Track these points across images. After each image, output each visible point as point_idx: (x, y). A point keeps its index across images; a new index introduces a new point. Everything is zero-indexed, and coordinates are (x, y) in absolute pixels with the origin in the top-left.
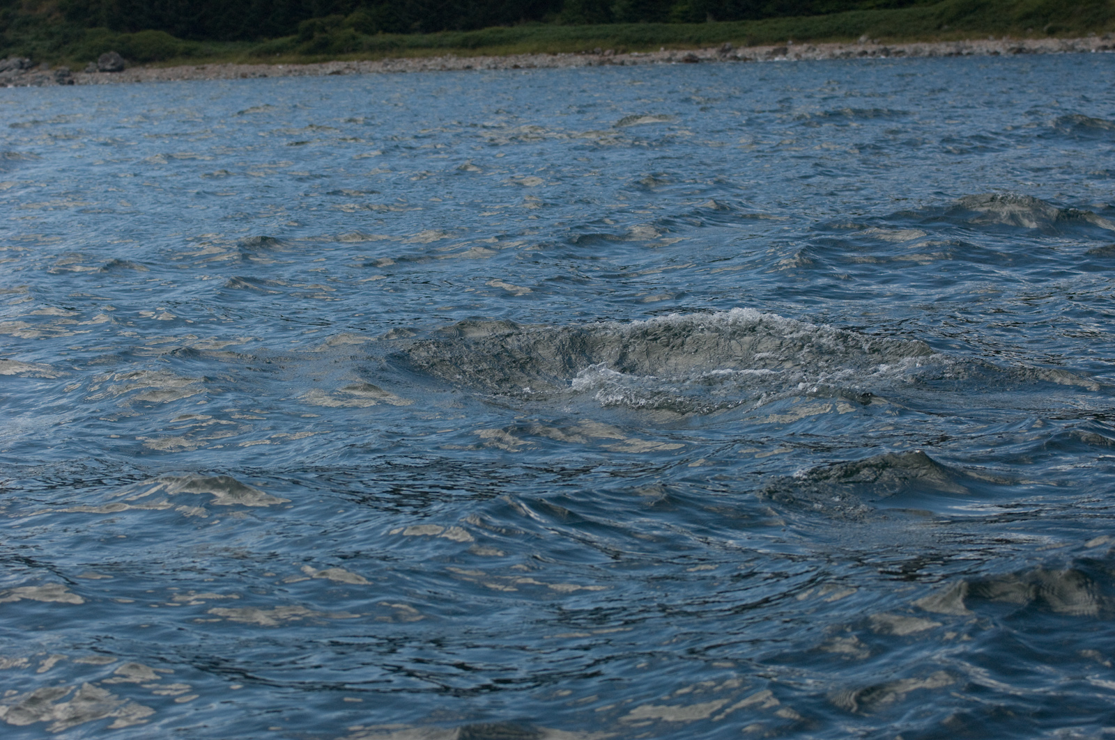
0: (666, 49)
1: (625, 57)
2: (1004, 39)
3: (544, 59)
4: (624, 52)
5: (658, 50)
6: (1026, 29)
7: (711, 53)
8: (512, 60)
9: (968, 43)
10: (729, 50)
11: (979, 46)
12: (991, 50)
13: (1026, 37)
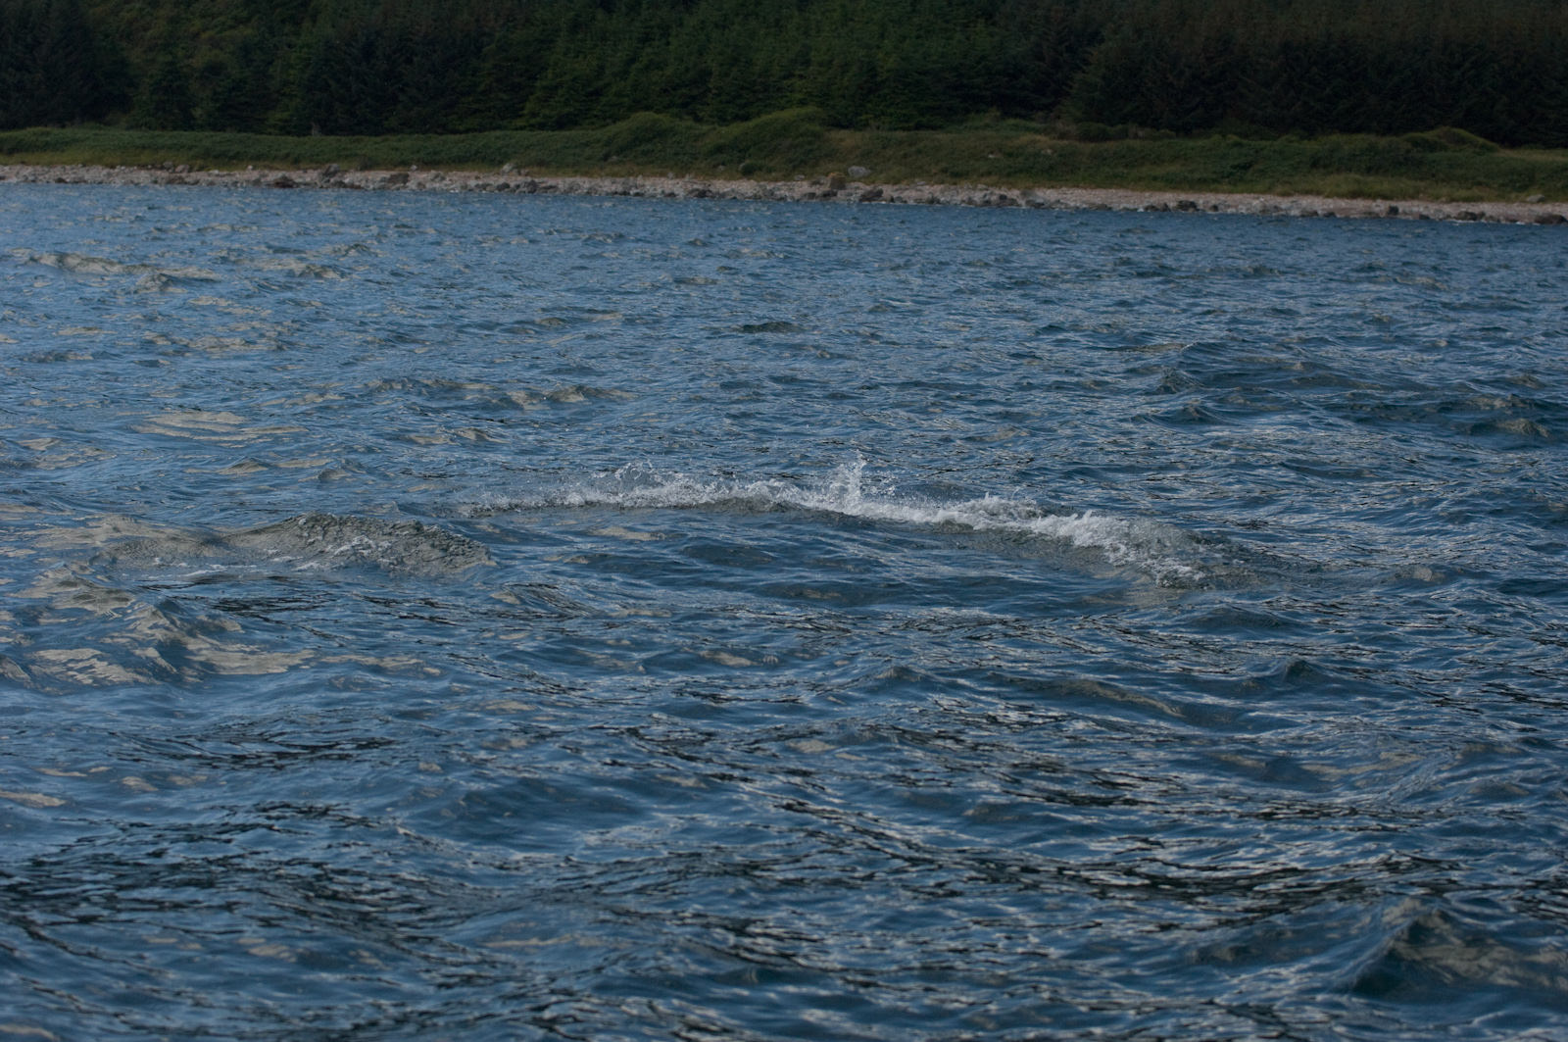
0: (254, 169)
1: (202, 176)
2: (687, 178)
3: (97, 172)
4: (201, 169)
5: (245, 169)
6: (715, 166)
7: (312, 176)
8: (57, 172)
9: (640, 180)
10: (334, 173)
11: (654, 185)
12: (668, 191)
13: (715, 176)
